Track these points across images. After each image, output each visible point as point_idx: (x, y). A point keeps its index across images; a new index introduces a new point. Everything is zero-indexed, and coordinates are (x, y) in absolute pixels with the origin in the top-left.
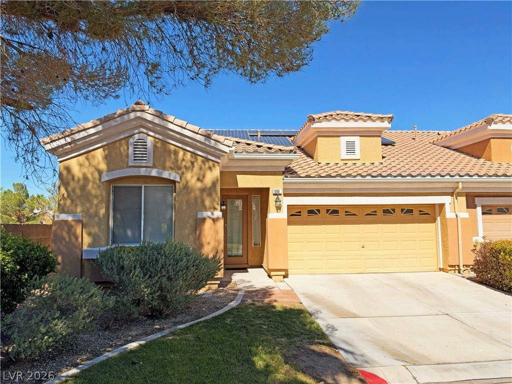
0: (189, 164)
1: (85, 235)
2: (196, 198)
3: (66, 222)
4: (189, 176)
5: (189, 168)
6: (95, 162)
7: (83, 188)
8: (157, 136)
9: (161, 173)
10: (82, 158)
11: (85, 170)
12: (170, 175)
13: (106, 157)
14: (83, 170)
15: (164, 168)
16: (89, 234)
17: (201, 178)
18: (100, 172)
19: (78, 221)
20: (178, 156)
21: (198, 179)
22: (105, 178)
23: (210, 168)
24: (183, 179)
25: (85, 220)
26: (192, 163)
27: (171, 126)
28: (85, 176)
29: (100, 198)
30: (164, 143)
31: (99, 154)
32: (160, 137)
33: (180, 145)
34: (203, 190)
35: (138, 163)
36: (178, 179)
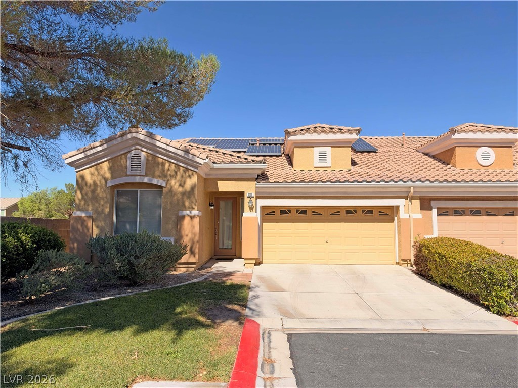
0: (173, 173)
1: (94, 228)
2: (178, 200)
3: (80, 217)
4: (173, 182)
5: (173, 176)
6: (102, 172)
7: (93, 191)
8: (149, 151)
9: (152, 180)
10: (93, 169)
11: (95, 178)
12: (158, 181)
13: (110, 168)
14: (93, 178)
15: (154, 177)
16: (98, 227)
17: (182, 184)
18: (106, 180)
19: (89, 217)
20: (165, 166)
21: (180, 185)
22: (110, 184)
23: (190, 176)
24: (168, 185)
25: (94, 216)
26: (176, 172)
27: (158, 144)
28: (94, 182)
29: (106, 200)
30: (154, 157)
31: (105, 166)
32: (151, 152)
33: (166, 158)
34: (183, 194)
35: (134, 173)
36: (164, 185)
